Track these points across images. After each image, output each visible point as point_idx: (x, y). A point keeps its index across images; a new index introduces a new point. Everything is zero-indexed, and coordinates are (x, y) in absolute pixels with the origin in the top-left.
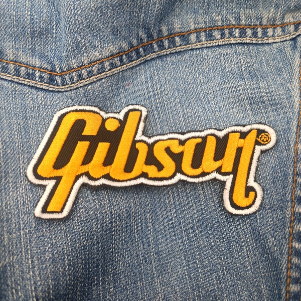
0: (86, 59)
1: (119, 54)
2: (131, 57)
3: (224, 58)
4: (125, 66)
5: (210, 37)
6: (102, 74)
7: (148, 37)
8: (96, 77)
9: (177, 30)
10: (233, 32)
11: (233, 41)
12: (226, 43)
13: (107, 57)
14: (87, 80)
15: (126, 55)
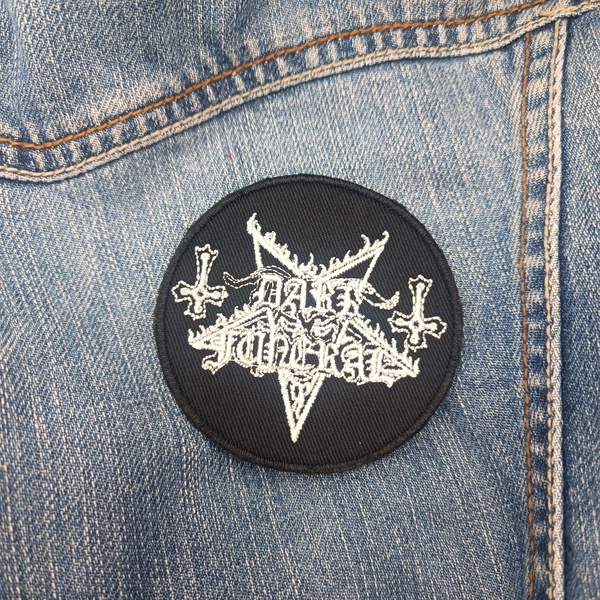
0: (95, 114)
1: (164, 101)
2: (190, 106)
3: (380, 92)
4: (177, 124)
5: (347, 51)
6: (132, 143)
7: (220, 63)
8: (121, 149)
9: (279, 43)
10: (390, 37)
11: (392, 55)
12: (380, 60)
13: (139, 107)
14: (101, 156)
15: (177, 102)
